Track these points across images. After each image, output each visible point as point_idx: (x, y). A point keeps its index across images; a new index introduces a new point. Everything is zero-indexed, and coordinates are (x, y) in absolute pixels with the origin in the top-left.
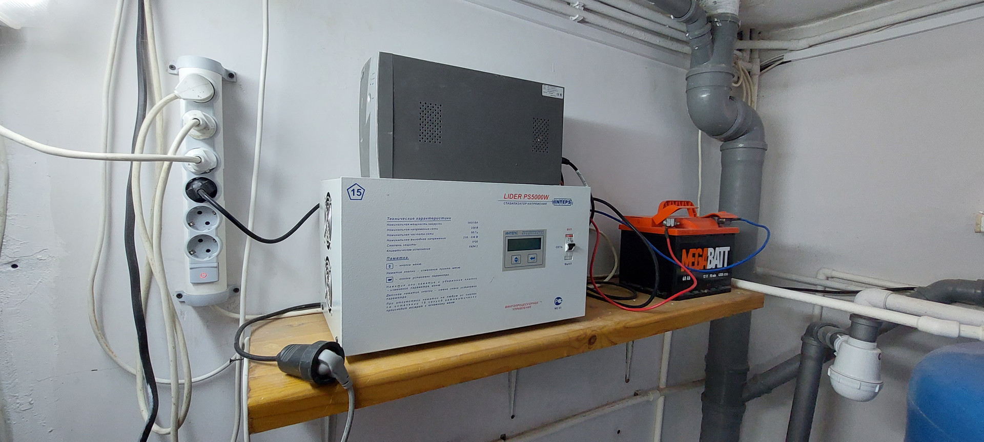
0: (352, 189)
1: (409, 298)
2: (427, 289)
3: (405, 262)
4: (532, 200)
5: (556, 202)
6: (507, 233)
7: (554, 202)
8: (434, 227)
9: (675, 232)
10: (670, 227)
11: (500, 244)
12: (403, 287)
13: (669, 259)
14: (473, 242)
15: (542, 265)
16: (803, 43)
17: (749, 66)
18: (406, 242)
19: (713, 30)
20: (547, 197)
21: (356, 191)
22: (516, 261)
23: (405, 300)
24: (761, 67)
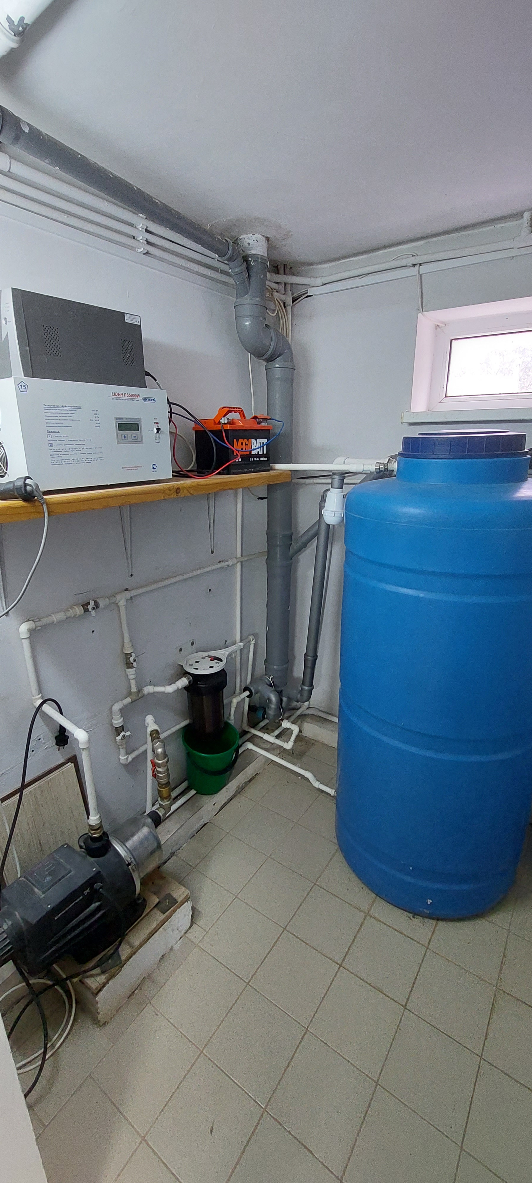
0: (20, 385)
1: (64, 457)
2: (73, 453)
3: (58, 434)
4: (131, 397)
5: (145, 399)
6: (117, 419)
7: (144, 399)
8: (72, 412)
9: (228, 427)
10: (225, 424)
11: (114, 427)
12: (59, 450)
13: (225, 445)
14: (97, 423)
15: (141, 442)
16: (319, 281)
17: (283, 297)
18: (57, 421)
19: (248, 269)
20: (139, 396)
21: (23, 386)
22: (125, 438)
23: (61, 458)
24: (292, 298)
